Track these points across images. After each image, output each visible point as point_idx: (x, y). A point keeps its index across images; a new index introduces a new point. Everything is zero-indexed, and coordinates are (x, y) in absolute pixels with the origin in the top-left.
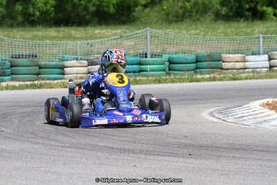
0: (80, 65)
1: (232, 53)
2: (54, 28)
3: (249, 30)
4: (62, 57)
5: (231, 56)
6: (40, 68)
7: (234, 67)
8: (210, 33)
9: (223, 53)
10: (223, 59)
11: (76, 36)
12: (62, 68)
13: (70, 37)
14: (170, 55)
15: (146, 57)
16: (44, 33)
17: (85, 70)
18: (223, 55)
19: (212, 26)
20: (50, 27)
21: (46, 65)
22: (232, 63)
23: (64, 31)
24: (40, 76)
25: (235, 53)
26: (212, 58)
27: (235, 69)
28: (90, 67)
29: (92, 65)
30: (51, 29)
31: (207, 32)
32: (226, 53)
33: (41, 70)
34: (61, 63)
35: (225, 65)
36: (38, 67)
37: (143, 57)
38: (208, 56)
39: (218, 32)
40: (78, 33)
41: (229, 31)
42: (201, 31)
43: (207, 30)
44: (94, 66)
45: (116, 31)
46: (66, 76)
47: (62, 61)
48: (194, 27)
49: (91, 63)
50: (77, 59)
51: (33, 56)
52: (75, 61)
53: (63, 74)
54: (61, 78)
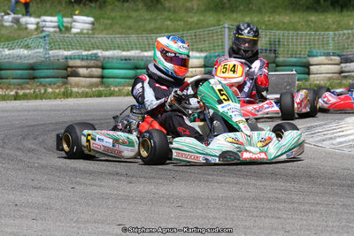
0: (330, 62)
4: (309, 51)
6: (277, 66)
12: (307, 66)
17: (336, 68)
21: (284, 61)
28: (343, 65)
29: (346, 62)
33: (279, 68)
34: (305, 60)
36: (274, 65)
44: (348, 64)
46: (311, 76)
47: (309, 56)
49: (347, 60)
50: (328, 55)
51: (270, 50)
52: (323, 58)
53: (309, 73)
54: (307, 80)
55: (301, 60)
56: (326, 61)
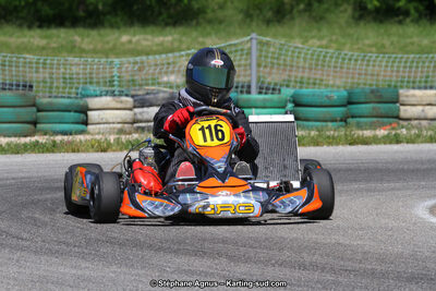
0: (119, 106)
1: (420, 88)
2: (38, 31)
3: (425, 42)
4: (83, 89)
5: (417, 92)
6: (39, 111)
7: (422, 116)
8: (348, 46)
9: (402, 87)
10: (401, 99)
11: (84, 46)
12: (84, 110)
13: (72, 49)
14: (298, 90)
15: (249, 92)
16: (20, 40)
17: (127, 115)
18: (401, 91)
19: (351, 31)
20: (30, 27)
21: (51, 104)
22: (420, 108)
23: (58, 37)
24: (38, 126)
25: (426, 88)
26: (381, 96)
27: (426, 119)
28: (136, 110)
29: (143, 107)
30: (32, 33)
31: (344, 44)
32: (408, 88)
33: (40, 114)
34: (81, 102)
35: (405, 111)
36: (34, 109)
37: (242, 92)
38: (372, 92)
39: (364, 45)
40: (86, 40)
41: (387, 42)
42: (331, 41)
43: (343, 41)
44: (145, 109)
45: (161, 39)
46: (90, 127)
47: (83, 96)
48: (314, 32)
49: (142, 103)
50: (113, 94)
51: (25, 86)
52: (109, 99)
53: (86, 123)
54: (82, 132)
55: (76, 101)
56: (114, 105)
